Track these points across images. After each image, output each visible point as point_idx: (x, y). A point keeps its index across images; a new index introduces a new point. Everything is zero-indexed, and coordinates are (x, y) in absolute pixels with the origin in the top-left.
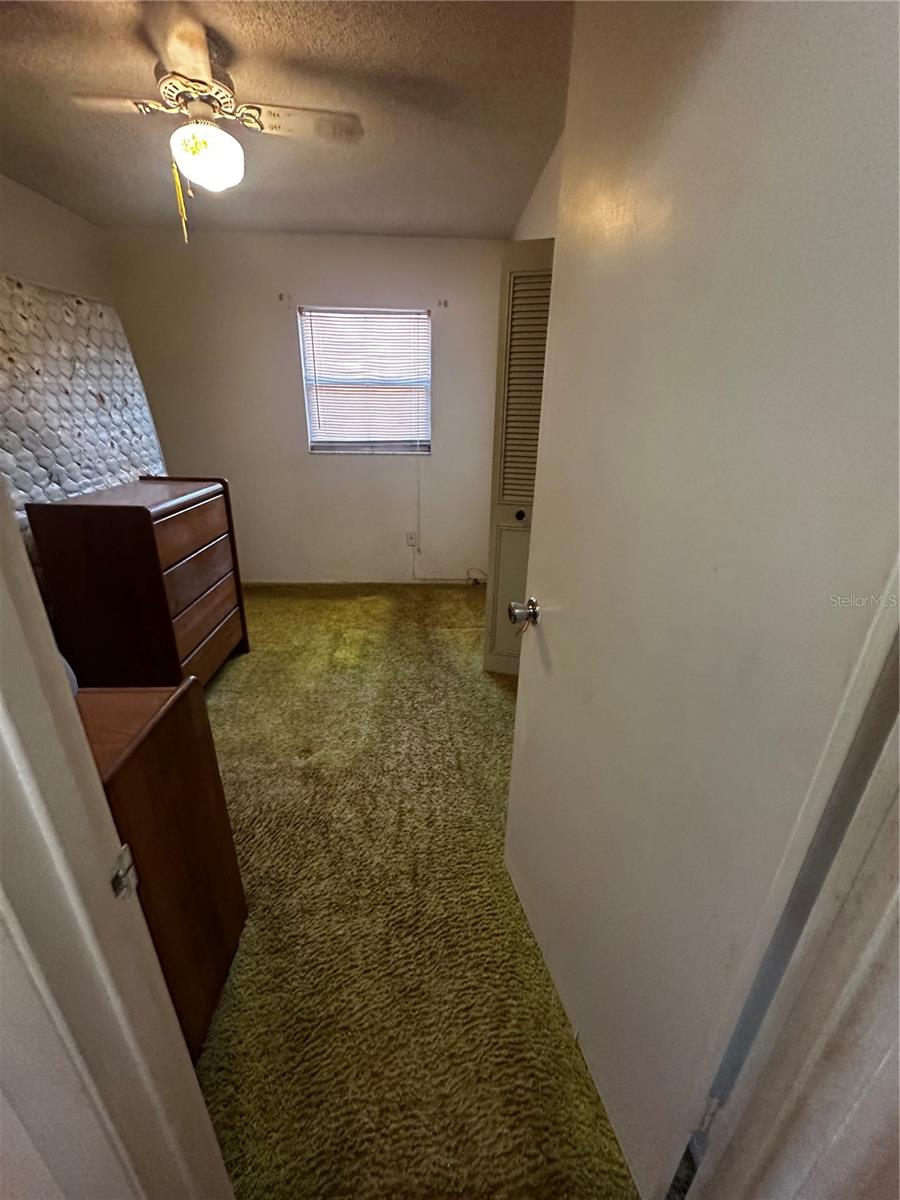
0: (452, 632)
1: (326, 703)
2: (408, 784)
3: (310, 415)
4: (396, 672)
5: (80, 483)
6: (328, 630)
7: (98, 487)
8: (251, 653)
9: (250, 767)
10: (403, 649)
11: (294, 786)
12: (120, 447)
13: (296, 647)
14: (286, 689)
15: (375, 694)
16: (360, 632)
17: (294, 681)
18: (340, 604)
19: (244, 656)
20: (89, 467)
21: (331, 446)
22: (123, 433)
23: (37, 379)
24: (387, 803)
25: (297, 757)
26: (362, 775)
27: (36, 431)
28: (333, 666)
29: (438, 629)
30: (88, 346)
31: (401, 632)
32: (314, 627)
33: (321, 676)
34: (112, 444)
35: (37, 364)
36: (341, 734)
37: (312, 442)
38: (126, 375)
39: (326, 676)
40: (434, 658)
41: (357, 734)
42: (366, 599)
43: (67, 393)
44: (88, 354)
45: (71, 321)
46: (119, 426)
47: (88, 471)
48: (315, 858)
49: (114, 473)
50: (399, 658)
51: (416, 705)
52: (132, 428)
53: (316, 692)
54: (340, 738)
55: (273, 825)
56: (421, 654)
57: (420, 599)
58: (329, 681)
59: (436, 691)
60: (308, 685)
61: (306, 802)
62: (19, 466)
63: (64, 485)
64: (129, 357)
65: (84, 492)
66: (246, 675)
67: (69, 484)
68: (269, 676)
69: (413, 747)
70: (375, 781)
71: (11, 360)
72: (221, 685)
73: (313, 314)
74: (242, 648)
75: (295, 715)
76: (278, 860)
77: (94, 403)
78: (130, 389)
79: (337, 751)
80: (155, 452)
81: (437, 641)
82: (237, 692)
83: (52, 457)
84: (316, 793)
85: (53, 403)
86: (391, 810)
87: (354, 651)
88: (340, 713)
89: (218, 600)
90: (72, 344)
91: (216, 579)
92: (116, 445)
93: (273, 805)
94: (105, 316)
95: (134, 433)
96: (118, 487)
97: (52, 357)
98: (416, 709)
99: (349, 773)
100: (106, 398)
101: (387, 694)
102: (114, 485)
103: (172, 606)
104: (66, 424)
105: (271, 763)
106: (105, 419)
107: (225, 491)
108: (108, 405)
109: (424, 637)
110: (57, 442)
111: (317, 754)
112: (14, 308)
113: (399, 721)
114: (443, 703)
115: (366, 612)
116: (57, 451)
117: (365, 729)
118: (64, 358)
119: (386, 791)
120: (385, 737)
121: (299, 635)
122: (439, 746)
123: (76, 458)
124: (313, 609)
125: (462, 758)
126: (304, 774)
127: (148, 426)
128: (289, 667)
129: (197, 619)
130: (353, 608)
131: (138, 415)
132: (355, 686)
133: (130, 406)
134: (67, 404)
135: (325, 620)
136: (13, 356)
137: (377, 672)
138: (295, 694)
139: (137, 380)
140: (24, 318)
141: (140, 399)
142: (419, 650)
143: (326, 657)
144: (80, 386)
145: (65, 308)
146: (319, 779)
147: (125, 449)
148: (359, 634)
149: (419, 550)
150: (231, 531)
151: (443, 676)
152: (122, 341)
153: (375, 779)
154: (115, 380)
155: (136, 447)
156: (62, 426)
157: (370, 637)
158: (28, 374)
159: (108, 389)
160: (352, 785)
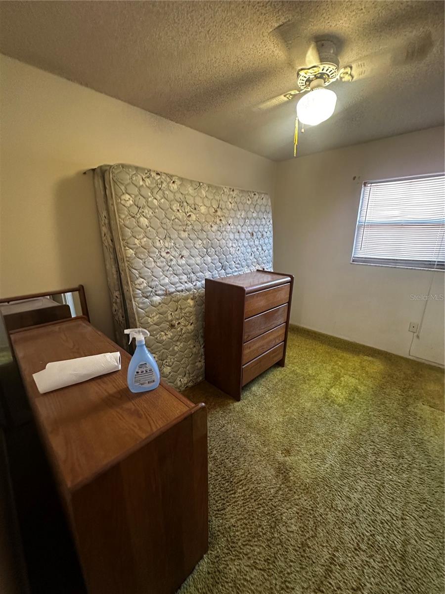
0: (432, 412)
1: (312, 423)
2: (348, 534)
3: (356, 242)
4: (370, 424)
5: (233, 270)
6: (333, 369)
7: (240, 272)
8: (284, 368)
9: (255, 442)
10: (382, 407)
11: (270, 473)
12: (255, 255)
13: (309, 375)
14: (293, 400)
15: (348, 434)
16: (353, 380)
17: (299, 396)
18: (346, 355)
19: (280, 369)
20: (238, 264)
21: (366, 260)
22: (257, 249)
23: (229, 227)
24: (325, 539)
25: (280, 452)
26: (315, 498)
27: (222, 248)
28: (327, 397)
29: (420, 404)
30: (253, 212)
31: (385, 393)
32: (324, 365)
33: (316, 401)
34: (251, 254)
35: (230, 221)
36: (313, 453)
37: (353, 257)
38: (266, 223)
39: (320, 402)
40: (408, 428)
41: (324, 460)
42: (366, 358)
43: (239, 232)
44: (252, 215)
45: (249, 202)
46: (257, 246)
47: (238, 265)
48: (259, 543)
49: (248, 266)
50: (377, 413)
51: (378, 463)
52: (262, 247)
53: (309, 411)
54: (311, 455)
55: (248, 493)
56: (396, 418)
57: (409, 372)
58: (320, 407)
59: (401, 460)
60: (306, 404)
61: (272, 491)
62: (211, 262)
63: (227, 271)
64: (270, 216)
65: (234, 274)
66: (277, 380)
67: (229, 270)
68: (288, 386)
69: (364, 502)
70: (322, 511)
71: (221, 220)
72: (262, 381)
73: (372, 185)
74: (281, 364)
75: (291, 421)
76: (239, 523)
77: (249, 236)
78: (266, 230)
79: (305, 465)
80: (270, 258)
81: (416, 414)
82: (268, 389)
83: (225, 259)
84: (280, 489)
85: (232, 236)
86: (325, 549)
87: (344, 393)
88: (318, 435)
89: (271, 337)
90: (247, 212)
91: (274, 326)
92: (253, 255)
93: (254, 478)
94: (264, 199)
95: (262, 249)
96: (249, 273)
97: (237, 218)
98: (377, 466)
99: (307, 490)
100: (255, 234)
101: (356, 439)
102: (247, 272)
103: (245, 337)
104: (234, 245)
105: (265, 446)
106: (252, 243)
107: (291, 282)
108: (255, 237)
109: (405, 405)
110: (229, 253)
111: (292, 458)
112: (228, 199)
113: (359, 468)
114: (404, 475)
115: (363, 368)
116: (228, 257)
117: (331, 460)
118: (242, 218)
119: (328, 527)
120: (344, 476)
121: (314, 367)
122: (388, 517)
123: (234, 260)
124: (328, 353)
125: (409, 548)
126: (279, 468)
127: (270, 247)
128: (300, 386)
129: (258, 345)
130: (354, 361)
131: (266, 241)
132: (336, 420)
133: (264, 237)
134: (237, 237)
135: (333, 364)
136: (222, 218)
137: (356, 416)
138: (297, 405)
139: (271, 226)
140: (231, 203)
141: (269, 234)
142: (396, 415)
143: (324, 389)
144: (245, 229)
145: (249, 197)
146: (286, 479)
147: (256, 256)
148: (353, 381)
149: (418, 337)
150: (289, 303)
151: (412, 449)
152: (269, 209)
153: (322, 510)
154: (261, 226)
155: (262, 255)
156: (232, 246)
157: (359, 387)
158: (226, 225)
159: (256, 230)
160: (305, 502)
